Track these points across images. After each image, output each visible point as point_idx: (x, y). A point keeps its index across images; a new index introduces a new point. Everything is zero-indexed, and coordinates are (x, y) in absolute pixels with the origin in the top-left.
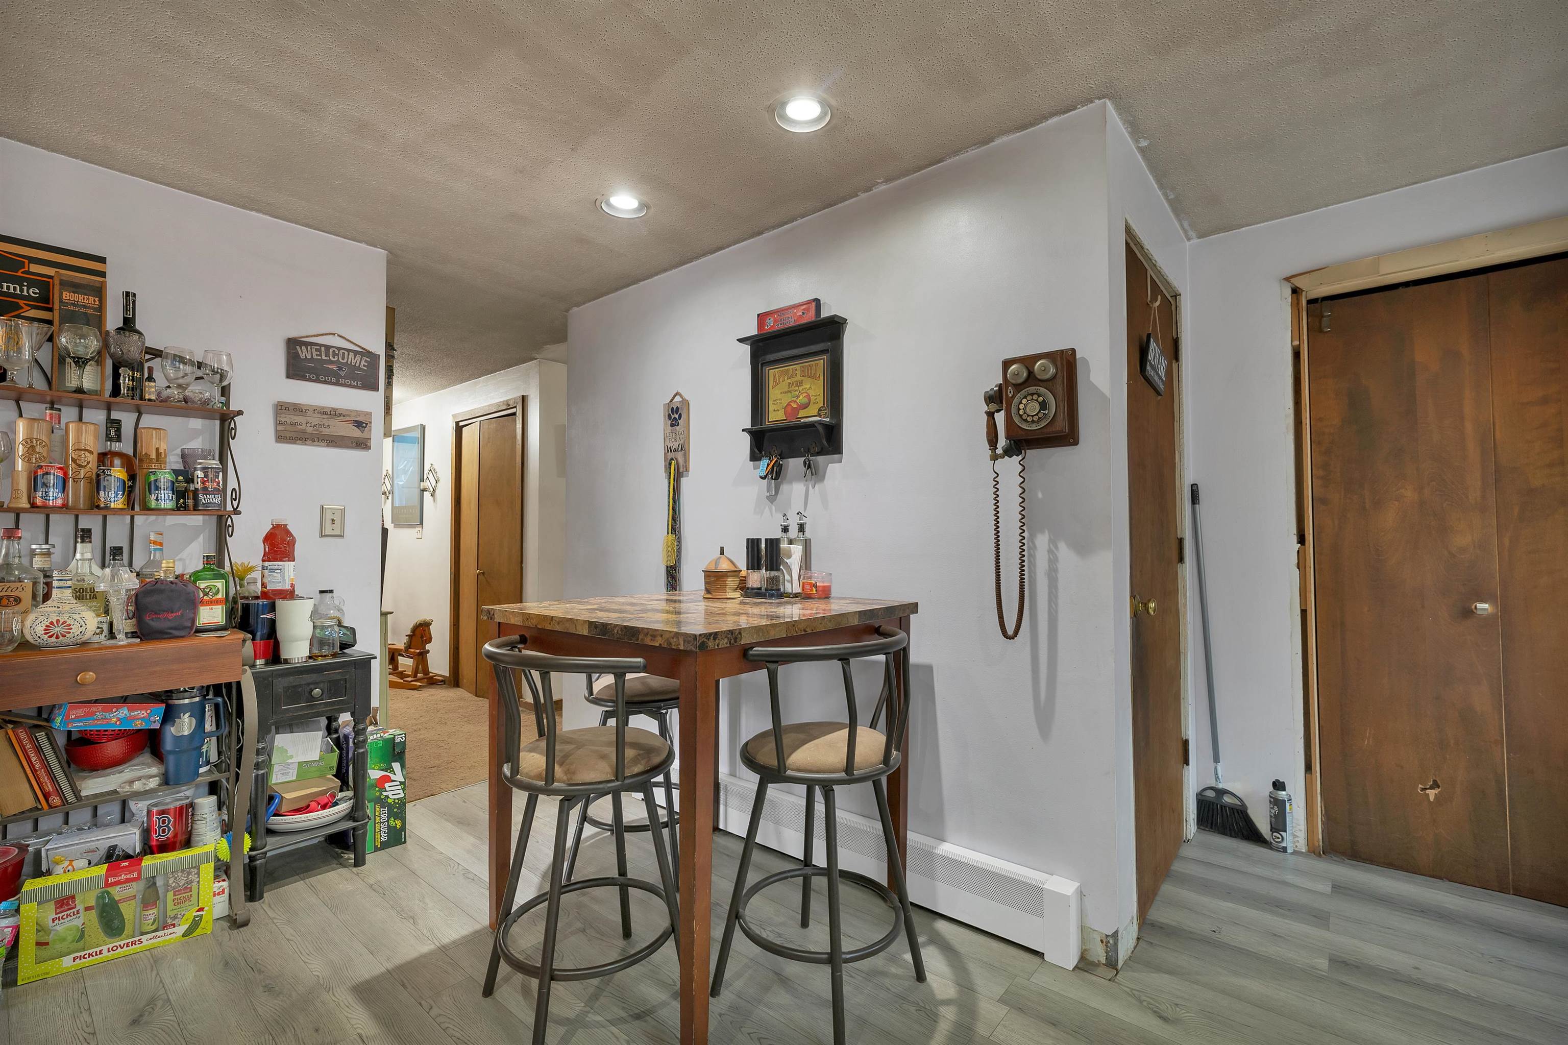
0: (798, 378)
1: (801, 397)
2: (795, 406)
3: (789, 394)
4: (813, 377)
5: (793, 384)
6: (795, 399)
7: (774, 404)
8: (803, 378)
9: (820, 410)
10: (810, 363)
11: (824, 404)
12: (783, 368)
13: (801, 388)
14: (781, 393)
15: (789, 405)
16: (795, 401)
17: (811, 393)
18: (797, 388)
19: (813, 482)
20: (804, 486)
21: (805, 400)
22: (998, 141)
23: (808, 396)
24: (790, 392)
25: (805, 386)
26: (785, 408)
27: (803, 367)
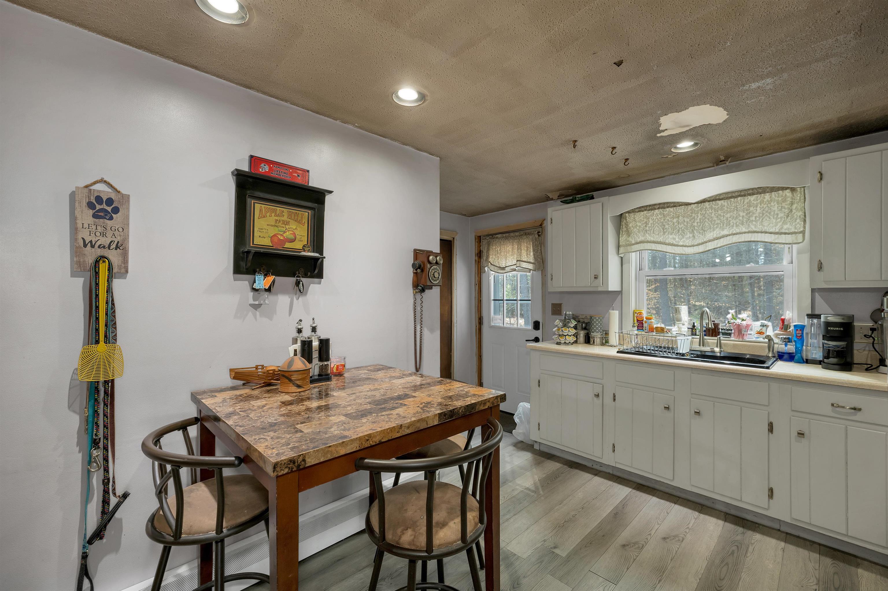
0: (285, 218)
1: (287, 233)
2: (282, 238)
3: (276, 228)
4: (299, 222)
5: (280, 221)
6: (281, 233)
7: (260, 231)
8: (289, 220)
9: (304, 246)
10: (297, 211)
11: (308, 243)
12: (271, 207)
13: (287, 227)
14: (268, 225)
15: (275, 235)
16: (282, 235)
17: (297, 233)
18: (284, 226)
19: (297, 296)
20: (289, 298)
21: (292, 237)
22: (407, 147)
23: (294, 234)
24: (275, 226)
25: (291, 226)
26: (271, 237)
27: (290, 212)
